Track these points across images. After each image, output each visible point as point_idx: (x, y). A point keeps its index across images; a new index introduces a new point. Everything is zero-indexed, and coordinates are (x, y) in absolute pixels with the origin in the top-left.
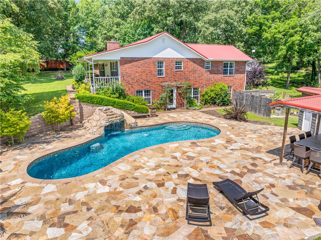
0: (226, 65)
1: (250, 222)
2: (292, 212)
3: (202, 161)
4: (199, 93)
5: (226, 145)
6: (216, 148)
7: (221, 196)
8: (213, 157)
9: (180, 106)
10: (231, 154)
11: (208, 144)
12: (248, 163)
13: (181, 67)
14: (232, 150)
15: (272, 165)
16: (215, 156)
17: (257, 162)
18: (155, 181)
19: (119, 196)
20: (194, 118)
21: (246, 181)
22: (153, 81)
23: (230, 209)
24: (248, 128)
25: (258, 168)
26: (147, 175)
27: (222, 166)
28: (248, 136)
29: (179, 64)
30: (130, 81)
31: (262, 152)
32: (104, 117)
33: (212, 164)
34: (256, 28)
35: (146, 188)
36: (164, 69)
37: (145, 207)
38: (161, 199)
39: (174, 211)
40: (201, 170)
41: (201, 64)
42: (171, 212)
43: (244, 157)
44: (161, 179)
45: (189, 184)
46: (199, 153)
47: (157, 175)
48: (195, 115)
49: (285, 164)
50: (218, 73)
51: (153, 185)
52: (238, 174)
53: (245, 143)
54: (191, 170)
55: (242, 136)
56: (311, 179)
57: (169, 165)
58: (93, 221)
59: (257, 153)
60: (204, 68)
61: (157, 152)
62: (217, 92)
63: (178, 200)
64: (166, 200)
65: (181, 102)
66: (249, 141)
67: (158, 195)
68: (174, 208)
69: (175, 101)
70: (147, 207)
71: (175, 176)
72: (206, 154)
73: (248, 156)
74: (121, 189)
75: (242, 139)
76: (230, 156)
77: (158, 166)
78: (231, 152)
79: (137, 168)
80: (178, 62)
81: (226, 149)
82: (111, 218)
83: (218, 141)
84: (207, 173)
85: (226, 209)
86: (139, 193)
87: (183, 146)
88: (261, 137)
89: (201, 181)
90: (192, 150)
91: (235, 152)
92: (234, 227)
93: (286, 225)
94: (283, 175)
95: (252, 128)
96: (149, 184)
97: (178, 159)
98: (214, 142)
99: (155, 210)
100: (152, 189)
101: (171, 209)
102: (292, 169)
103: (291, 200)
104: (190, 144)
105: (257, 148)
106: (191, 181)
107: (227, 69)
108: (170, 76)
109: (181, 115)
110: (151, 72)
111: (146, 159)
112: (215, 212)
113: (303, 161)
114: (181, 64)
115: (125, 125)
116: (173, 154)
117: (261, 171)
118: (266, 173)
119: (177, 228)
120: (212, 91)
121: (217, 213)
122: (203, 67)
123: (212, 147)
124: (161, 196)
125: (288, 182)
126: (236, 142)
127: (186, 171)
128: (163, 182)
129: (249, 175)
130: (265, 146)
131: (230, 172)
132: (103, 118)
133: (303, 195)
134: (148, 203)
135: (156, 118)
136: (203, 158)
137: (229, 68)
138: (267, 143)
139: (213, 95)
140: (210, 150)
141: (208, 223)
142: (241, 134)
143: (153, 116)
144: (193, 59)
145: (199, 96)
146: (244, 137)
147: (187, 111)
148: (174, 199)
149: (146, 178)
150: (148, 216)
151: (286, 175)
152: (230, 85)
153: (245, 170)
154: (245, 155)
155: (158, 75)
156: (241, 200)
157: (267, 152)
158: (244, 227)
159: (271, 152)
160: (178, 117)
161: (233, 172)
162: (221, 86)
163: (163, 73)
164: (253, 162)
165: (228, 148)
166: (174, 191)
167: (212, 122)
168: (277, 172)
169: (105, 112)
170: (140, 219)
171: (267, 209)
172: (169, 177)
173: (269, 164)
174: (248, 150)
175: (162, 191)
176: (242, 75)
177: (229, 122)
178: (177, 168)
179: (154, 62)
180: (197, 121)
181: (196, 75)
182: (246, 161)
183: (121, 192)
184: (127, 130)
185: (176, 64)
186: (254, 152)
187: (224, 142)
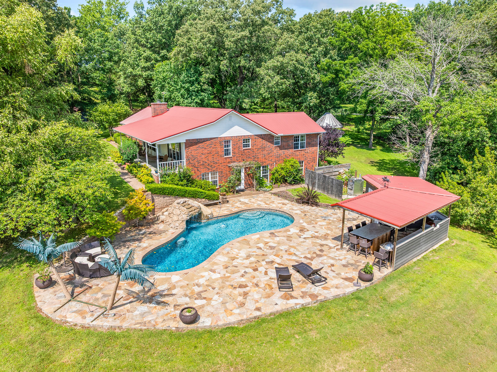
0: (296, 138)
1: (316, 287)
2: (342, 280)
3: (282, 250)
4: (268, 171)
5: (300, 234)
6: (291, 237)
7: (298, 274)
8: (290, 246)
9: (249, 186)
10: (304, 242)
11: (285, 234)
12: (316, 249)
13: (249, 144)
14: (305, 238)
15: (335, 250)
16: (291, 245)
17: (324, 248)
18: (251, 268)
19: (229, 279)
20: (267, 204)
21: (315, 264)
22: (220, 162)
23: (304, 281)
24: (320, 214)
25: (324, 253)
26: (243, 264)
27: (297, 253)
28: (319, 223)
29: (247, 142)
30: (196, 164)
31: (329, 239)
32: (185, 211)
33: (289, 251)
34: (331, 76)
35: (245, 272)
36: (231, 148)
37: (250, 284)
38: (258, 279)
39: (269, 285)
40: (282, 257)
41: (271, 140)
42: (267, 286)
43: (314, 244)
44: (254, 266)
45: (276, 268)
46: (279, 243)
47: (250, 263)
48: (267, 199)
49: (345, 248)
50: (288, 147)
51: (250, 270)
52: (309, 259)
53: (316, 231)
54: (275, 257)
55: (313, 224)
56: (360, 259)
57: (257, 255)
58: (221, 295)
59: (324, 240)
60: (273, 144)
61: (243, 244)
62: (288, 170)
63: (270, 278)
64: (262, 279)
65: (249, 182)
66: (319, 229)
67: (256, 276)
68: (269, 283)
69: (243, 182)
70: (251, 284)
71: (264, 263)
72: (284, 244)
73: (317, 243)
74: (229, 275)
75: (313, 227)
76: (303, 244)
77: (248, 257)
78: (304, 240)
79: (233, 259)
80: (246, 140)
81: (300, 237)
82: (231, 292)
83: (293, 230)
84: (287, 259)
85: (301, 282)
86: (243, 276)
87: (264, 237)
88: (330, 223)
89: (283, 265)
90: (271, 240)
91: (307, 241)
92: (307, 291)
93: (336, 288)
94: (341, 258)
95: (323, 214)
96: (247, 270)
97: (263, 249)
98: (289, 231)
99: (257, 285)
100: (250, 273)
101: (267, 284)
102: (349, 252)
103: (343, 274)
104: (269, 235)
105: (325, 235)
106: (277, 266)
107: (298, 143)
108: (238, 155)
109: (253, 200)
110: (217, 153)
111: (236, 250)
112: (295, 284)
113: (356, 246)
114: (249, 142)
115: (202, 217)
116: (257, 245)
117: (326, 255)
118: (329, 257)
119: (273, 294)
120: (282, 169)
121: (296, 284)
122: (272, 142)
123: (289, 236)
124: (258, 277)
125: (344, 262)
126: (308, 230)
127: (271, 258)
128: (256, 268)
129: (317, 258)
130: (332, 233)
131: (304, 258)
132: (184, 213)
133: (351, 270)
134: (251, 282)
135: (227, 205)
136: (283, 248)
137: (300, 142)
138: (334, 230)
139: (284, 173)
140: (287, 240)
141: (291, 290)
142: (313, 222)
143: (224, 202)
144: (261, 135)
145: (269, 174)
146: (315, 225)
147: (257, 194)
148: (267, 278)
149: (243, 265)
150: (253, 289)
151: (344, 257)
152: (302, 160)
153: (315, 255)
154: (315, 242)
155: (225, 155)
156: (310, 275)
157: (332, 239)
158: (312, 290)
159: (336, 239)
160: (250, 203)
161: (305, 257)
162: (292, 163)
163: (230, 153)
164: (320, 248)
165: (302, 237)
166: (266, 273)
167: (285, 209)
168: (337, 255)
169: (183, 205)
170: (250, 291)
171: (326, 279)
172: (260, 264)
173: (333, 250)
174: (317, 237)
175: (257, 274)
176: (314, 148)
177: (302, 207)
178: (264, 257)
179: (220, 142)
180: (271, 207)
181: (265, 152)
182: (315, 248)
183: (229, 277)
184: (204, 221)
185: (244, 142)
186: (322, 239)
187: (298, 231)
